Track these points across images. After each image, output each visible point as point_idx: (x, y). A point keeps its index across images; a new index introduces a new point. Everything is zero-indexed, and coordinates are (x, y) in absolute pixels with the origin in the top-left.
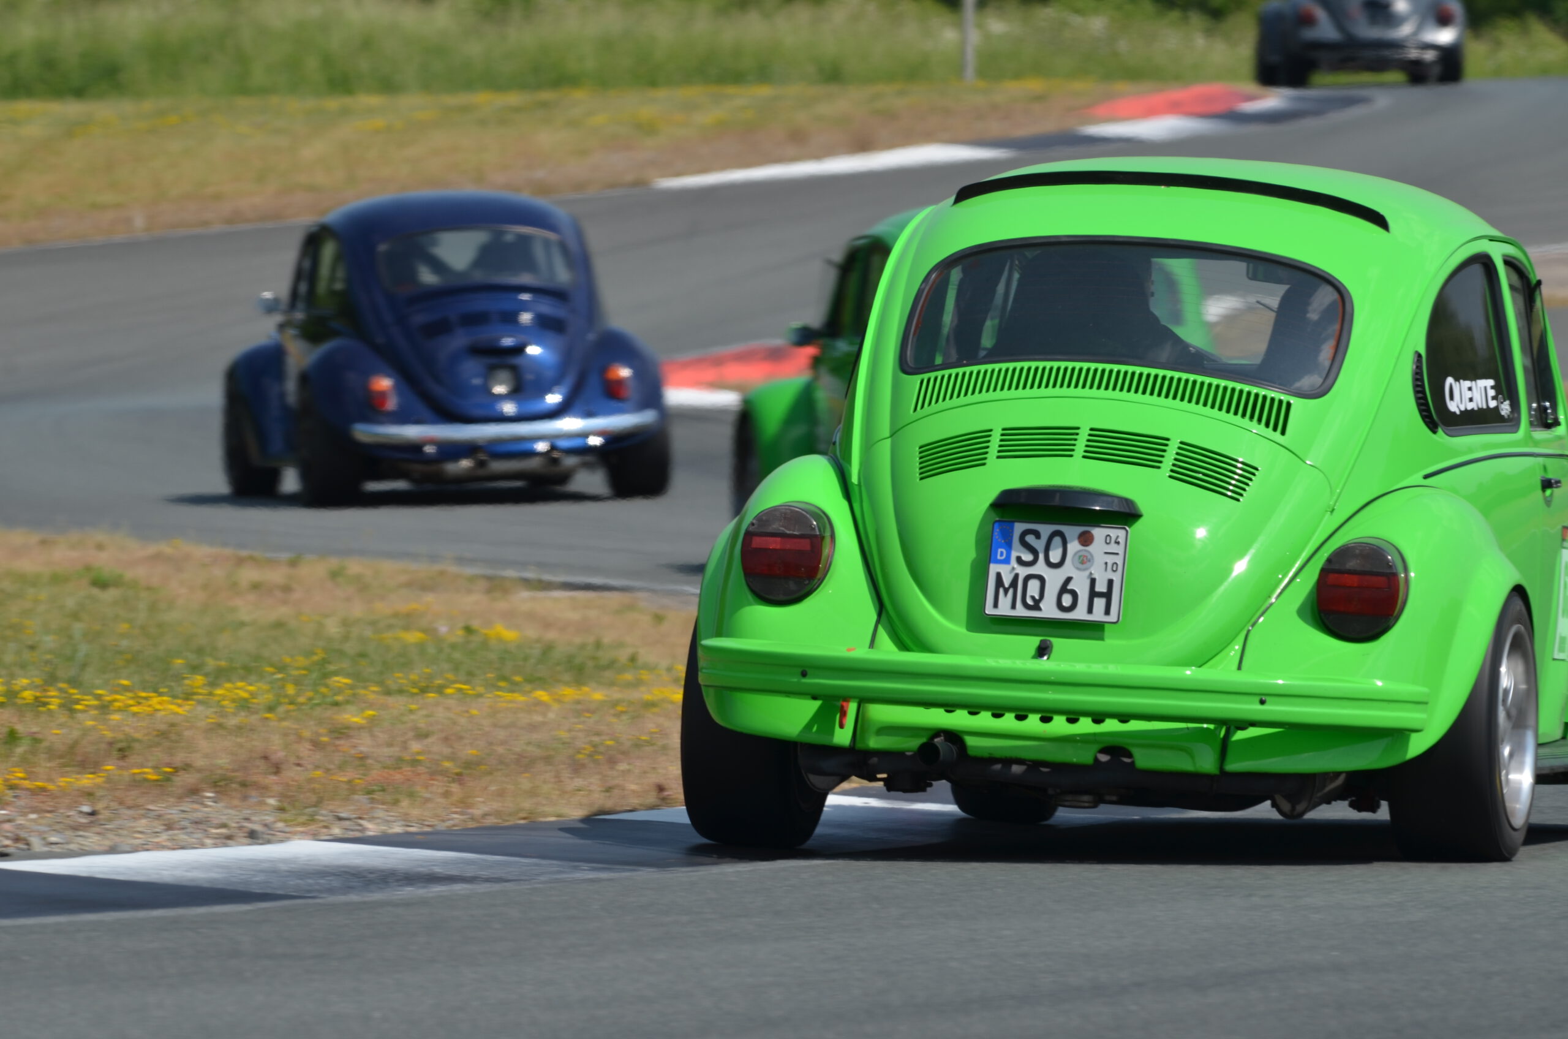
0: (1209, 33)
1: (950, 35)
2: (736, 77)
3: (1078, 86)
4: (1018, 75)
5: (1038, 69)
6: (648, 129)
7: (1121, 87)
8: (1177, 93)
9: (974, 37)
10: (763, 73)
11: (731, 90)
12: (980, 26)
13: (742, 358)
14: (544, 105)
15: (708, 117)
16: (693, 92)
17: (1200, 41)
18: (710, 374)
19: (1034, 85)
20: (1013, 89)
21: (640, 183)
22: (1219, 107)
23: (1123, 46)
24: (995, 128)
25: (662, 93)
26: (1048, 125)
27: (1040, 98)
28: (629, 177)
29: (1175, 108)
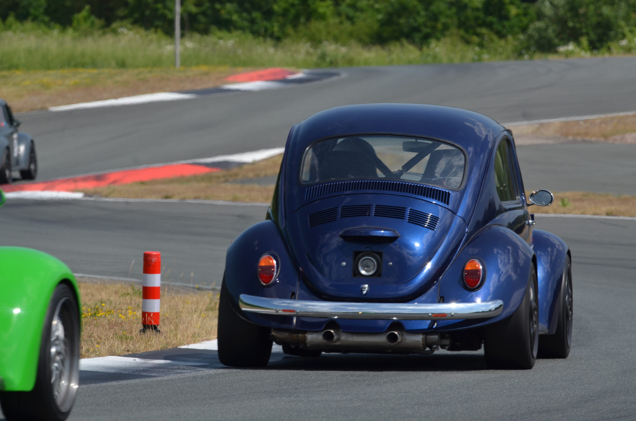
0: (275, 46)
1: (169, 48)
2: (84, 65)
3: (222, 69)
4: (197, 64)
5: (206, 62)
6: (46, 87)
7: (240, 69)
8: (262, 71)
9: (179, 48)
10: (94, 64)
11: (80, 70)
12: (182, 44)
13: (85, 180)
14: (5, 77)
15: (71, 82)
16: (66, 72)
17: (271, 50)
18: (72, 186)
19: (204, 68)
20: (195, 70)
21: (44, 109)
22: (280, 77)
23: (240, 51)
24: (189, 86)
25: (52, 72)
26: (210, 85)
27: (206, 74)
28: (39, 106)
29: (260, 78)
